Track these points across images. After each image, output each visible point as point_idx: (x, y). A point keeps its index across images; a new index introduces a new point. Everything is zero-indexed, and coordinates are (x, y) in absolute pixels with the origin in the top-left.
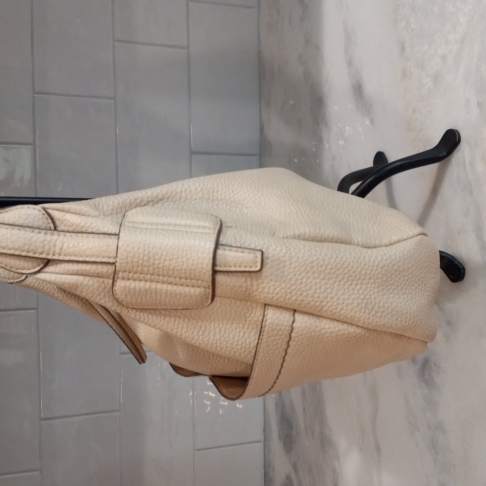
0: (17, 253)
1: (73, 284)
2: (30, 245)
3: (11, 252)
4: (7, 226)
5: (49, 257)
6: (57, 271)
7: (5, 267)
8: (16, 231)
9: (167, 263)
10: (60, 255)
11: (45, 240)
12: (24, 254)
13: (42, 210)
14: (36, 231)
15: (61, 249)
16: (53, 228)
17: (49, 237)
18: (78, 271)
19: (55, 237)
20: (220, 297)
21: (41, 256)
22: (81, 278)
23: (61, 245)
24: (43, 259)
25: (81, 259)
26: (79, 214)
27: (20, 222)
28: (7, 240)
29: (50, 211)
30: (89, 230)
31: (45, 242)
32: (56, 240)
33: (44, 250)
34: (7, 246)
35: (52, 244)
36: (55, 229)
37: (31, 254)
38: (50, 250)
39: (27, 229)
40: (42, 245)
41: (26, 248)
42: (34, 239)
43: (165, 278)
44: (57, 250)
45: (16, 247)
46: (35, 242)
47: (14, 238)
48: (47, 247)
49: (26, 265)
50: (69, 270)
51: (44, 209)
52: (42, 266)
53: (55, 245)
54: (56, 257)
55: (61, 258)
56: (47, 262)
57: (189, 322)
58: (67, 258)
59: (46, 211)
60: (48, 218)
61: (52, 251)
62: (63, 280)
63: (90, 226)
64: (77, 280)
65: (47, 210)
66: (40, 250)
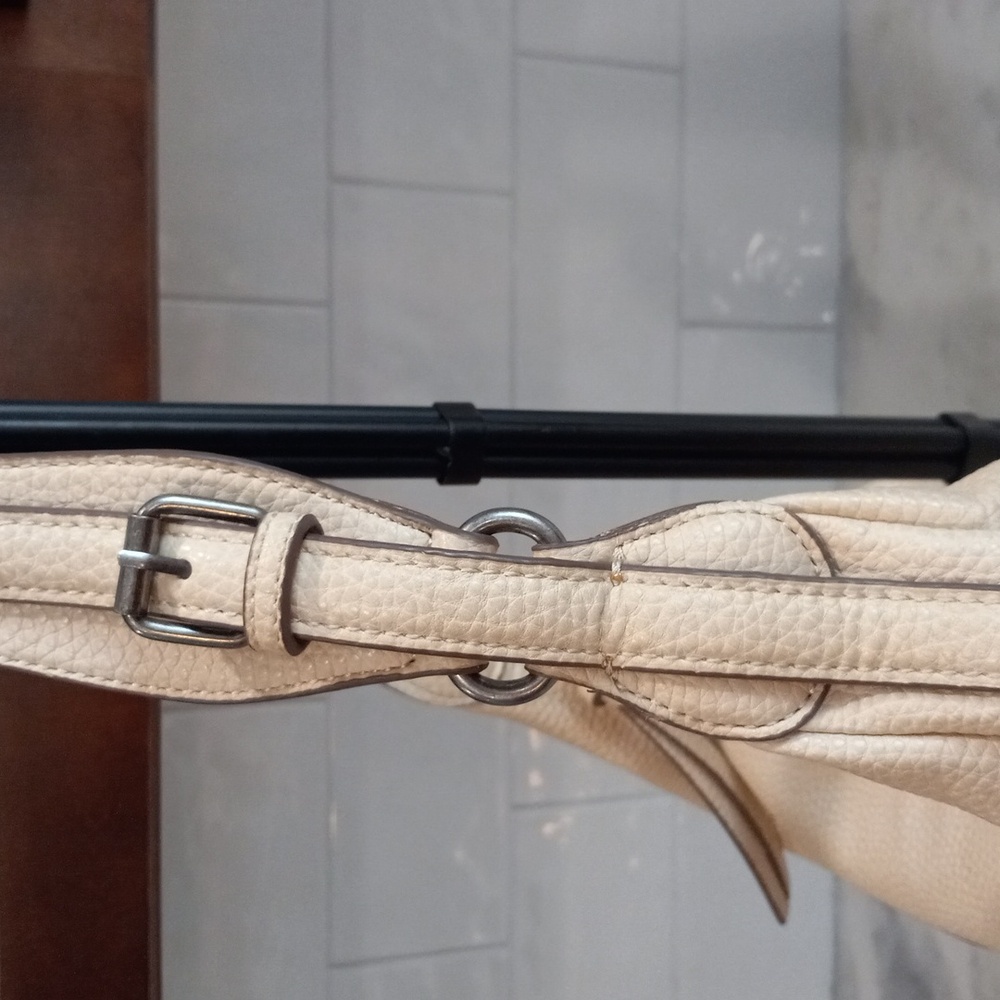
0: (730, 667)
1: (923, 767)
2: (775, 638)
3: (709, 666)
4: (683, 578)
5: (837, 674)
6: (859, 727)
7: (678, 720)
8: (716, 594)
10: (874, 665)
11: (819, 618)
12: (753, 669)
13: (788, 516)
14: (786, 586)
15: (881, 646)
16: (826, 573)
17: (827, 602)
18: (943, 722)
19: (849, 603)
21: (808, 674)
22: (952, 744)
23: (877, 631)
24: (815, 682)
25: (961, 681)
26: (913, 523)
27: (725, 561)
28: (696, 627)
29: (811, 519)
30: (973, 577)
31: (823, 626)
32: (858, 615)
33: (822, 652)
34: (694, 648)
35: (846, 628)
36: (834, 578)
37: (775, 670)
38: (840, 651)
39: (755, 583)
40: (812, 635)
41: (761, 648)
42: (783, 617)
44: (866, 651)
45: (727, 646)
46: (789, 627)
47: (719, 617)
48: (830, 642)
49: (754, 712)
50: (909, 722)
51: (792, 511)
52: (806, 710)
53: (855, 634)
54: (862, 674)
55: (880, 675)
56: (825, 692)
58: (902, 677)
59: (802, 522)
60: (813, 543)
61: (847, 653)
62: (890, 756)
63: (976, 563)
64: (941, 751)
65: (801, 515)
66: (806, 654)
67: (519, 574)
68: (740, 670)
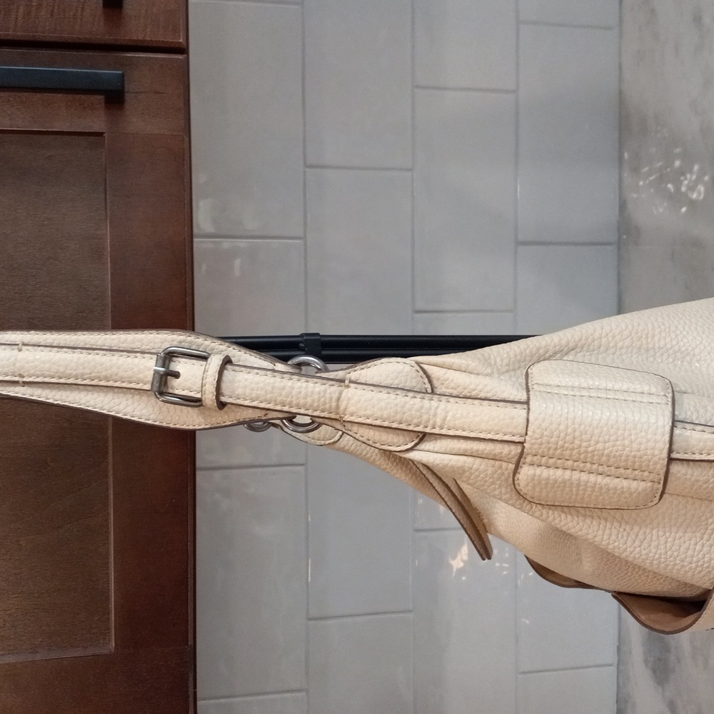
0: (386, 424)
1: (458, 468)
2: (404, 414)
3: (378, 423)
4: (372, 388)
5: (428, 430)
6: (436, 450)
7: (367, 442)
8: (383, 395)
9: (600, 446)
10: (442, 428)
11: (422, 407)
12: (395, 425)
13: (416, 365)
14: (411, 394)
15: (444, 420)
16: (429, 390)
17: (426, 403)
18: (466, 450)
19: (434, 403)
20: (671, 495)
21: (417, 429)
22: (470, 460)
23: (444, 414)
24: (419, 432)
25: (472, 435)
26: (465, 372)
27: (388, 382)
28: (374, 407)
29: (425, 367)
30: (482, 395)
31: (423, 411)
32: (437, 408)
33: (421, 420)
34: (373, 415)
35: (432, 412)
36: (433, 392)
37: (403, 426)
38: (429, 421)
39: (399, 392)
40: (418, 414)
41: (398, 417)
42: (408, 406)
43: (595, 467)
44: (439, 421)
45: (385, 416)
46: (410, 410)
47: (383, 404)
48: (425, 417)
49: (395, 440)
50: (454, 449)
51: (418, 363)
52: (416, 441)
53: (435, 415)
54: (437, 431)
55: (444, 432)
56: (423, 437)
57: (621, 526)
58: (451, 433)
59: (421, 368)
60: (424, 376)
61: (431, 422)
62: (446, 462)
63: (484, 389)
64: (465, 462)
65: (422, 365)
66: (415, 421)
67: (307, 382)
68: (389, 425)
